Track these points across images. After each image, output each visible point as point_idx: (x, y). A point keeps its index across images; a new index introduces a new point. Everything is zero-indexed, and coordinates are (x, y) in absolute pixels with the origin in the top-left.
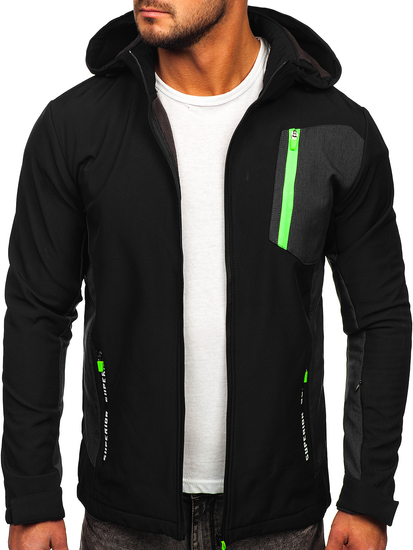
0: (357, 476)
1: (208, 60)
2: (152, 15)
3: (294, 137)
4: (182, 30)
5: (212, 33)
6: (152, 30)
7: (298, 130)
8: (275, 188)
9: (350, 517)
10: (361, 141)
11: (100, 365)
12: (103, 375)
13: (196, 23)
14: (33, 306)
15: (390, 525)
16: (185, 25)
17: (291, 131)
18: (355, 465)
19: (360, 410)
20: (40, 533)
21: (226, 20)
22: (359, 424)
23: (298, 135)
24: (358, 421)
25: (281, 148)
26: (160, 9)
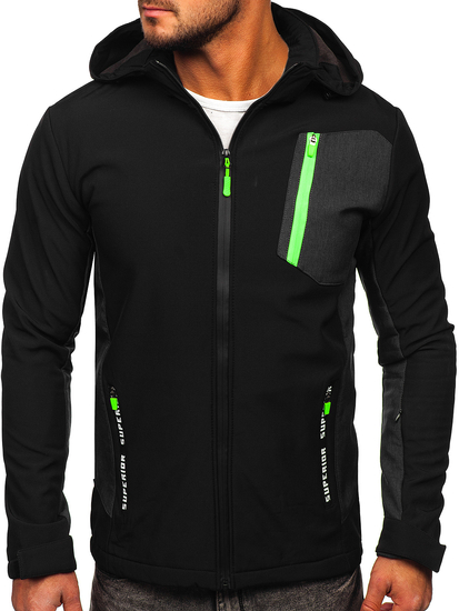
0: (398, 515)
1: (224, 62)
2: (155, 14)
3: (312, 142)
4: (187, 30)
5: (226, 31)
6: (154, 32)
7: (318, 135)
8: (288, 197)
9: (393, 562)
10: (388, 145)
11: (114, 402)
12: (118, 414)
13: (203, 22)
14: (31, 335)
15: (437, 571)
16: (190, 24)
17: (310, 135)
18: (396, 504)
19: (400, 443)
20: (49, 587)
21: (243, 18)
22: (400, 458)
23: (317, 140)
24: (398, 454)
25: (296, 154)
26: (162, 7)
